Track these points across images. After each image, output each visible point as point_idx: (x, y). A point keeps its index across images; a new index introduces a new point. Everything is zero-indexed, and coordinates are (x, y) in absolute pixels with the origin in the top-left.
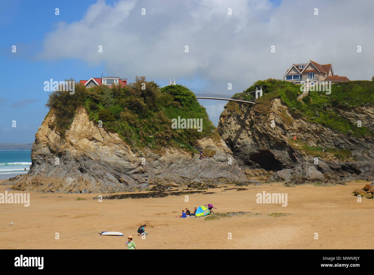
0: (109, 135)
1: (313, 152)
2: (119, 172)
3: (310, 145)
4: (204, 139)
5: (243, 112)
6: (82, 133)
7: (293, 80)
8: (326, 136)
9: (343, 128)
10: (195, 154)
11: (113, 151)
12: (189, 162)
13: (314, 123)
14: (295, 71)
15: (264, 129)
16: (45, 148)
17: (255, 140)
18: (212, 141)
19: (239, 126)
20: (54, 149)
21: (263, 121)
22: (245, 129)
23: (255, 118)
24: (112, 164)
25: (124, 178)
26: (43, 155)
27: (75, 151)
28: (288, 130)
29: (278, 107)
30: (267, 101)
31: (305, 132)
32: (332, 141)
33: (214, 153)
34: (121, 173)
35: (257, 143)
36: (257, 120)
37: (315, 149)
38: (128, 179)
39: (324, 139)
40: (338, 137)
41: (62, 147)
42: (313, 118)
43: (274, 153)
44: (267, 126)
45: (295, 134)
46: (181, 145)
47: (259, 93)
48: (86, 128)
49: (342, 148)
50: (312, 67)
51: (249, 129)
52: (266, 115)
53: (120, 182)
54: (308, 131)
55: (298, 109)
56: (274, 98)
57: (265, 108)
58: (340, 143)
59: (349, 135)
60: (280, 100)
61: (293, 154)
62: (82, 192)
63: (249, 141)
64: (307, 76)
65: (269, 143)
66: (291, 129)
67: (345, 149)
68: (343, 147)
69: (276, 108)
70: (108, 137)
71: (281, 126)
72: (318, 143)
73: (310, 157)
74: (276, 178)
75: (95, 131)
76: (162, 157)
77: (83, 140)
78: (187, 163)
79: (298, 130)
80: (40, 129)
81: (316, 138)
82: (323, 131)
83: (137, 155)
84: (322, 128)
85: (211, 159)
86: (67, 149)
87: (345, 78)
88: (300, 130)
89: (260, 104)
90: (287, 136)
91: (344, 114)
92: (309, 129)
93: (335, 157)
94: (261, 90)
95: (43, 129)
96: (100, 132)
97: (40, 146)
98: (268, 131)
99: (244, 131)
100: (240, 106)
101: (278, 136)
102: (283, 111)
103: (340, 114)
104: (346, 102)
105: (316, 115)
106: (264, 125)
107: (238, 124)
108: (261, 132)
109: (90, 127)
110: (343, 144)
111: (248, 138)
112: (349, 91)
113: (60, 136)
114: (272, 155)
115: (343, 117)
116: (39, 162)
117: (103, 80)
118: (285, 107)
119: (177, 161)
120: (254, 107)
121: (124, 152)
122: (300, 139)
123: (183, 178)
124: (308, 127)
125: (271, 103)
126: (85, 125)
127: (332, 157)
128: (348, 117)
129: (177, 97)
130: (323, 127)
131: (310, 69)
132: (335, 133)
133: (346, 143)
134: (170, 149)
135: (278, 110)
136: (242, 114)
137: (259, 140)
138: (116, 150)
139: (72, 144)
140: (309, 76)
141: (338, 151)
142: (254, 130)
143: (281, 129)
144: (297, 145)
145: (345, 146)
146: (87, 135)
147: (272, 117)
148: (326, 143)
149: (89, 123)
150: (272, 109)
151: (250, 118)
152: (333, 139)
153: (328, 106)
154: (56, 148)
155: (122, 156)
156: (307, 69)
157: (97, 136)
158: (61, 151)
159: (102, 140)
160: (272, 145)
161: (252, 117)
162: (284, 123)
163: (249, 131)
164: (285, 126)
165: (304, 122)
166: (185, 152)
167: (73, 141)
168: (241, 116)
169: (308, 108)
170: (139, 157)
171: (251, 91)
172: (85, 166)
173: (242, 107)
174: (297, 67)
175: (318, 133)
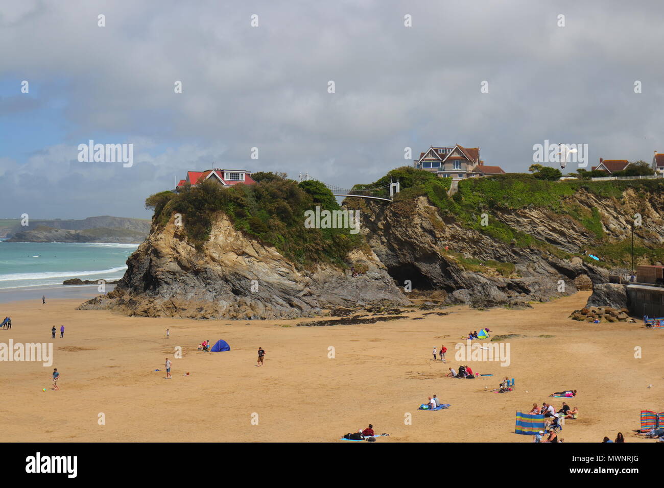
0: (265, 249)
1: (472, 267)
2: (288, 295)
3: (465, 256)
4: (354, 251)
5: (374, 212)
6: (227, 246)
7: (431, 168)
8: (485, 246)
9: (505, 237)
10: (346, 271)
11: (272, 268)
12: (342, 281)
13: (471, 229)
14: (433, 156)
15: (407, 235)
16: (172, 264)
17: (391, 248)
18: (362, 253)
19: (367, 230)
20: (188, 265)
21: (404, 225)
22: (377, 234)
23: (393, 221)
24: (276, 285)
25: (296, 301)
26: (173, 272)
27: (219, 268)
28: (439, 238)
29: (425, 207)
30: (408, 198)
31: (459, 240)
32: (491, 252)
33: (366, 269)
34: (291, 295)
35: (396, 253)
36: (396, 223)
37: (471, 261)
38: (301, 303)
39: (482, 250)
40: (499, 247)
41: (200, 263)
42: (469, 223)
43: (420, 267)
44: (410, 232)
45: (446, 242)
46: (332, 260)
47: (395, 188)
48: (231, 239)
49: (503, 262)
50: (459, 153)
51: (382, 234)
52: (409, 217)
53: (292, 306)
54: (463, 240)
55: (451, 211)
56: (418, 196)
57: (407, 208)
58: (501, 255)
59: (513, 245)
60: (426, 198)
61: (448, 268)
62: (252, 318)
63: (384, 250)
64: (452, 165)
65: (413, 253)
66: (443, 237)
67: (507, 262)
68: (505, 259)
69: (422, 208)
70: (264, 252)
71: (431, 232)
72: (474, 254)
73: (469, 273)
74: (453, 300)
75: (245, 244)
76: (315, 275)
77: (229, 254)
78: (341, 282)
79: (450, 238)
80: (161, 238)
81: (472, 248)
82: (481, 240)
83: (303, 274)
84: (480, 236)
85: (364, 276)
86: (208, 265)
87: (498, 169)
88: (453, 237)
89: (399, 203)
90: (438, 246)
91: (503, 217)
92: (464, 237)
93: (497, 273)
94: (399, 183)
95: (165, 239)
96: (252, 245)
97: (166, 260)
98: (412, 238)
99: (375, 236)
100: (369, 204)
101: (427, 246)
102: (432, 214)
103: (497, 217)
104: (506, 202)
105: (473, 220)
106: (406, 229)
107: (366, 227)
108: (402, 239)
109: (237, 238)
110: (505, 256)
111: (382, 246)
112: (508, 188)
113: (195, 248)
114: (418, 270)
115: (501, 221)
116: (168, 281)
117: (225, 174)
118: (433, 208)
119: (330, 280)
120: (391, 206)
121: (287, 271)
122: (452, 249)
123: (345, 300)
124: (463, 235)
125: (415, 202)
126: (230, 235)
127: (494, 272)
128: (507, 222)
129: (316, 196)
130: (481, 234)
131: (456, 155)
132: (496, 242)
133: (509, 254)
134: (321, 265)
135: (425, 212)
136: (372, 214)
137: (398, 249)
138: (276, 268)
139: (213, 259)
140: (454, 165)
141: (499, 266)
142: (391, 236)
143: (430, 236)
144: (451, 257)
145: (507, 258)
146: (234, 249)
147: (417, 220)
148: (485, 255)
149: (235, 234)
150: (417, 209)
151: (385, 219)
152: (493, 250)
153: (484, 207)
154: (191, 264)
155: (284, 275)
156: (452, 156)
157: (249, 250)
158: (199, 268)
159: (256, 255)
160: (417, 256)
161: (388, 219)
162: (435, 229)
163: (383, 237)
164: (436, 232)
165: (458, 228)
166: (337, 268)
167: (215, 256)
168: (370, 216)
169: (462, 210)
170: (304, 276)
171: (384, 183)
172: (241, 287)
173: (371, 205)
174: (437, 150)
175: (475, 242)
